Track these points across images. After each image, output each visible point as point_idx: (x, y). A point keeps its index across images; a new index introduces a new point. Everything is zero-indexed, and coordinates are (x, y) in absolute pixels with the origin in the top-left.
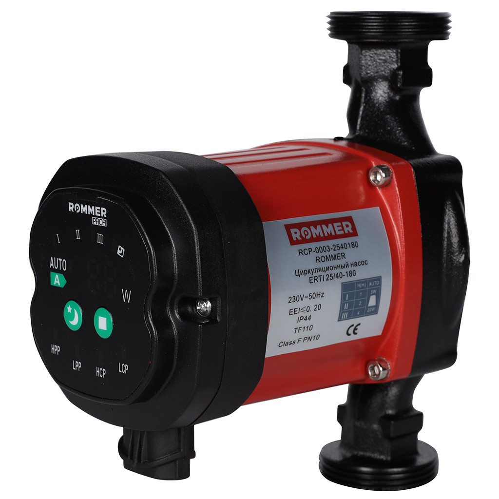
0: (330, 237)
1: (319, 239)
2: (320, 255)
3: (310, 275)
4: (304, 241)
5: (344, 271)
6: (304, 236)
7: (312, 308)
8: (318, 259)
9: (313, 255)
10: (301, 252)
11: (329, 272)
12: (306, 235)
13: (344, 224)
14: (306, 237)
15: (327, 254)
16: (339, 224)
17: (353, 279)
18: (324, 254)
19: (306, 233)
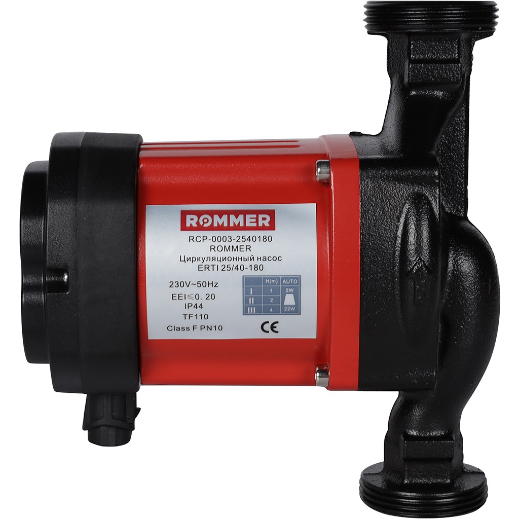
0: (237, 228)
1: (220, 228)
2: (216, 244)
3: (200, 263)
4: (200, 228)
5: (247, 264)
6: (201, 223)
7: (203, 296)
8: (212, 248)
9: (208, 243)
10: (191, 239)
11: (226, 263)
12: (204, 223)
13: (261, 217)
14: (203, 224)
15: (227, 244)
16: (255, 216)
17: (258, 273)
18: (222, 244)
19: (206, 221)
